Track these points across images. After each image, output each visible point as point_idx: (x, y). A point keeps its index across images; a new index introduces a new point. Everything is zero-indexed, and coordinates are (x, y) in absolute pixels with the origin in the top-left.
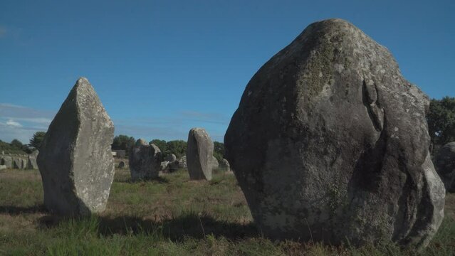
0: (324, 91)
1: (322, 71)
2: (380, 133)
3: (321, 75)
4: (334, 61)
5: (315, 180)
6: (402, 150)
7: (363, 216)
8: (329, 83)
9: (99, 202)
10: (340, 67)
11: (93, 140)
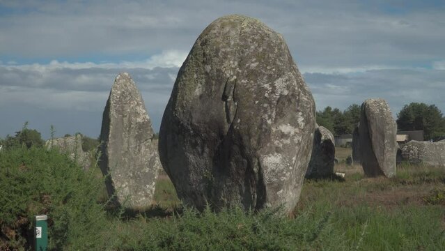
0: (197, 90)
1: (197, 72)
2: (230, 125)
3: (195, 76)
4: (204, 62)
5: (194, 167)
6: (241, 139)
7: (224, 197)
8: (201, 83)
9: (142, 197)
10: (208, 68)
11: (127, 136)
